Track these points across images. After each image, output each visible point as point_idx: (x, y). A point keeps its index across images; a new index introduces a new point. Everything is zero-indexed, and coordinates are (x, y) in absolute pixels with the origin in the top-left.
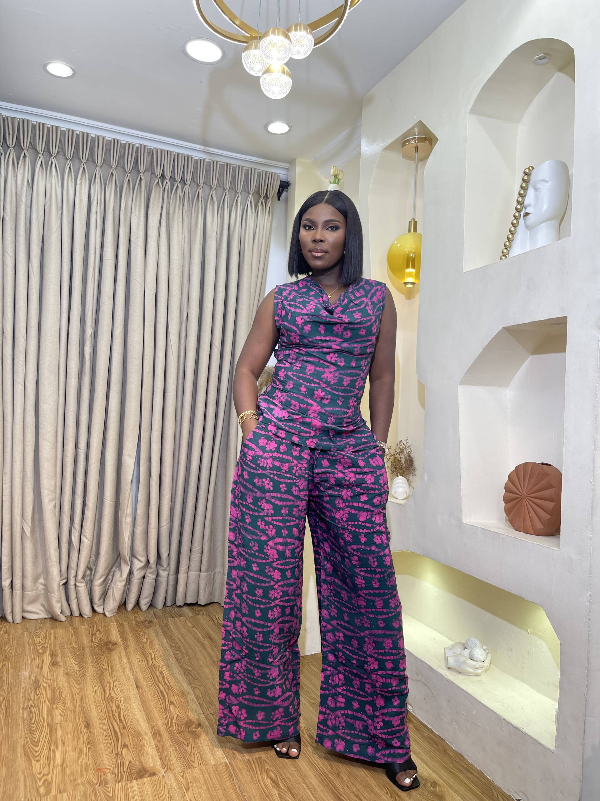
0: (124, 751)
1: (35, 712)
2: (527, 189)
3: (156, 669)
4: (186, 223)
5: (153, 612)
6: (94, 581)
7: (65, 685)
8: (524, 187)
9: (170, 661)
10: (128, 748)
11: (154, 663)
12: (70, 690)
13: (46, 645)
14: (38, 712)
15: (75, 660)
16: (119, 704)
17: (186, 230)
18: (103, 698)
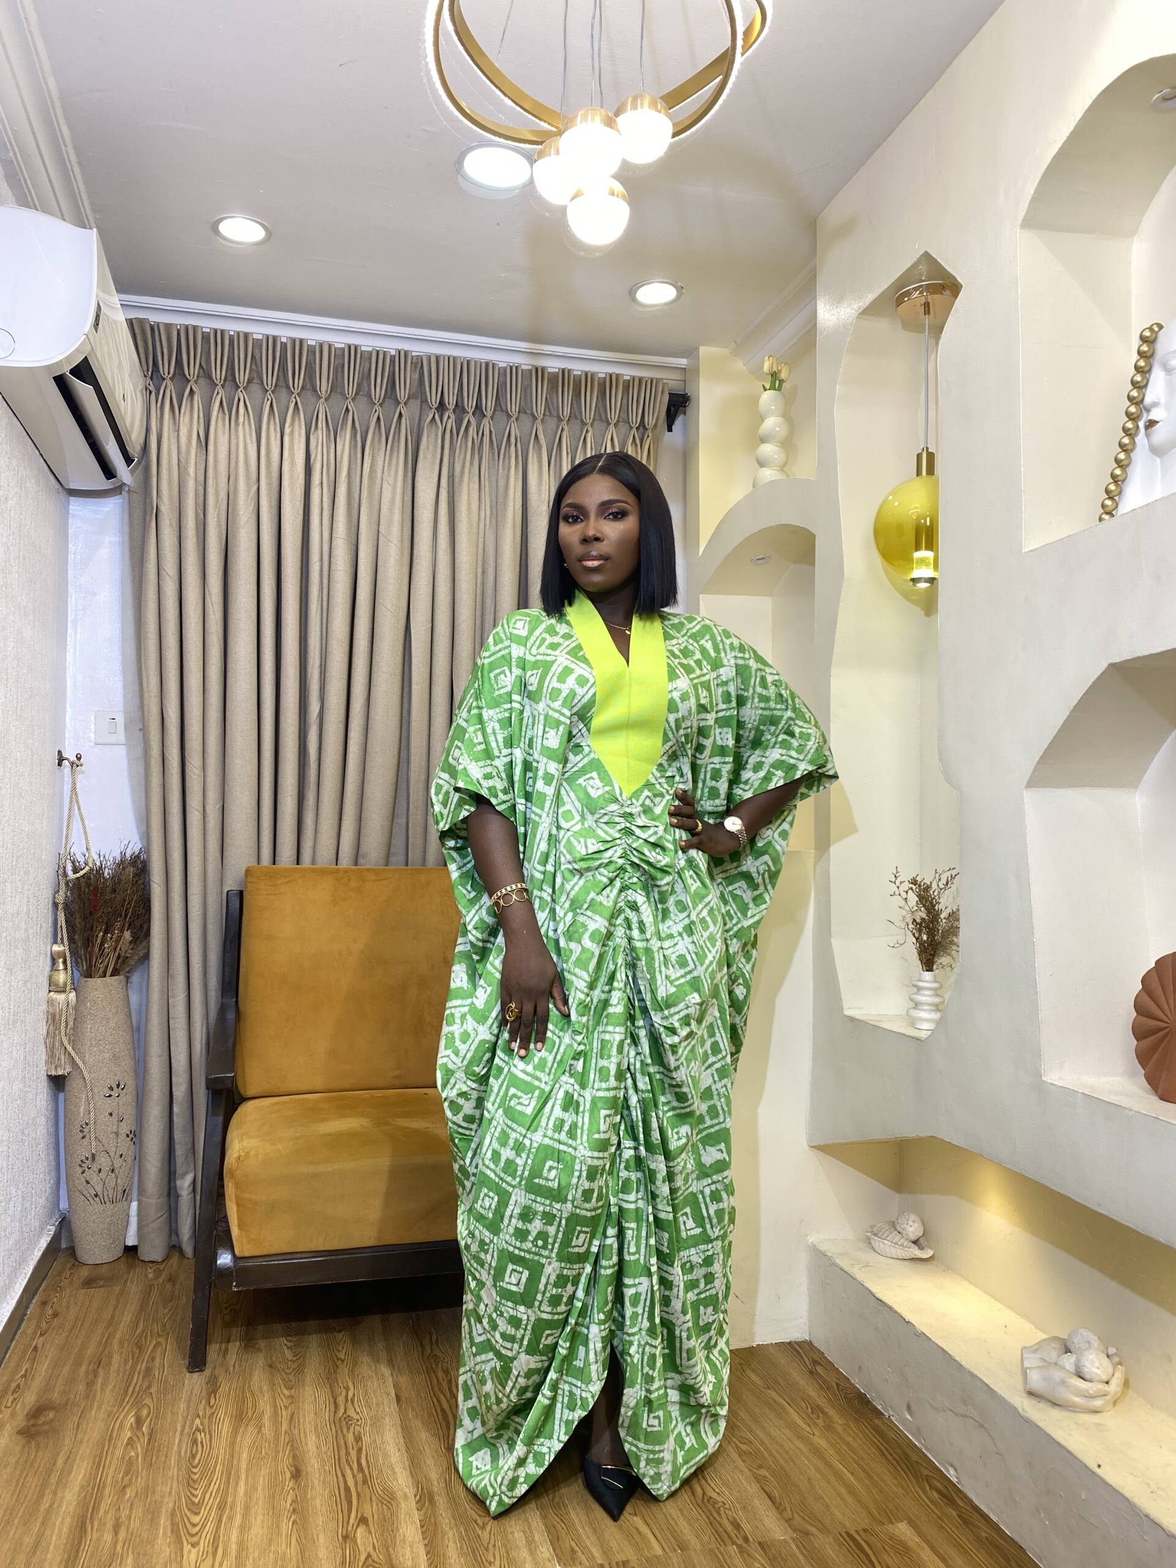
0: (359, 1530)
1: (202, 1442)
2: (1149, 371)
3: (437, 1365)
4: (486, 489)
7: (265, 1388)
8: (1142, 367)
10: (367, 1525)
11: (435, 1352)
12: (272, 1400)
13: (238, 1307)
14: (209, 1443)
15: (288, 1338)
16: (359, 1433)
17: (488, 503)
18: (332, 1419)
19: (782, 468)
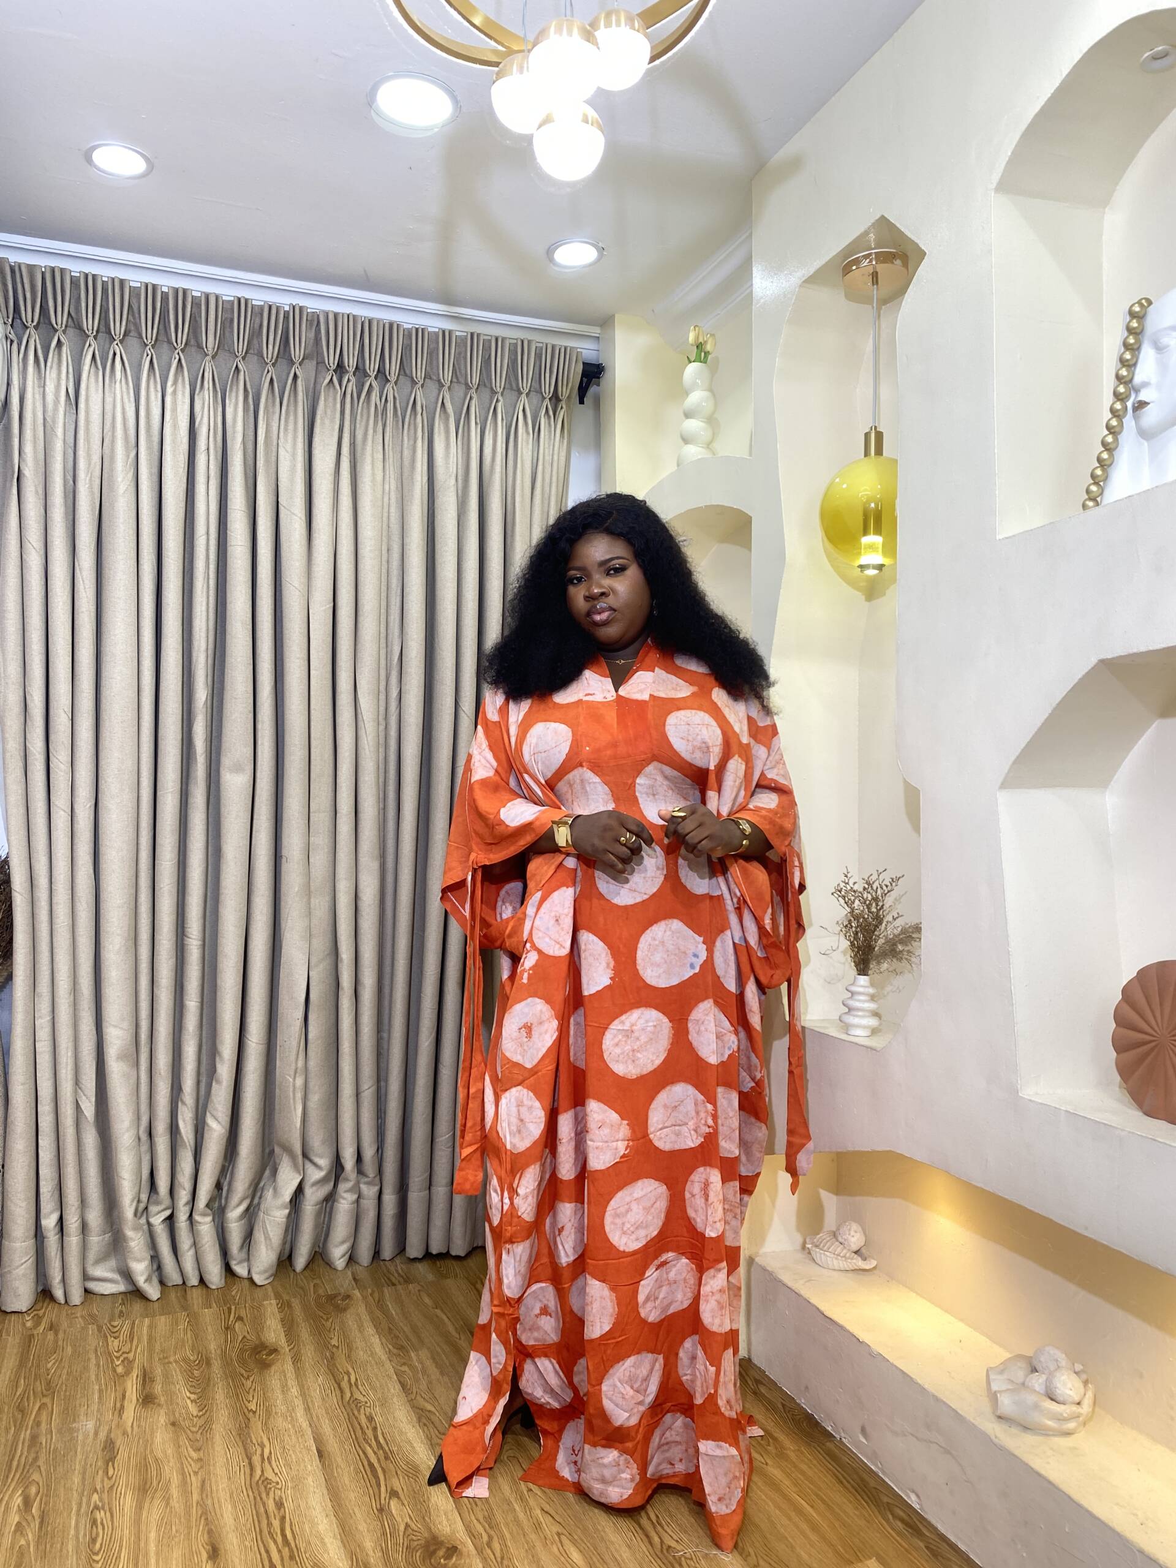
1: (102, 1524)
2: (1139, 349)
3: (359, 1411)
4: (391, 460)
5: (353, 1274)
6: (228, 1210)
7: (169, 1452)
8: (1131, 345)
9: (389, 1390)
11: (355, 1396)
12: (178, 1465)
13: (131, 1356)
14: (110, 1523)
15: (192, 1390)
16: (281, 1498)
17: (392, 476)
18: (248, 1483)
19: (708, 445)
